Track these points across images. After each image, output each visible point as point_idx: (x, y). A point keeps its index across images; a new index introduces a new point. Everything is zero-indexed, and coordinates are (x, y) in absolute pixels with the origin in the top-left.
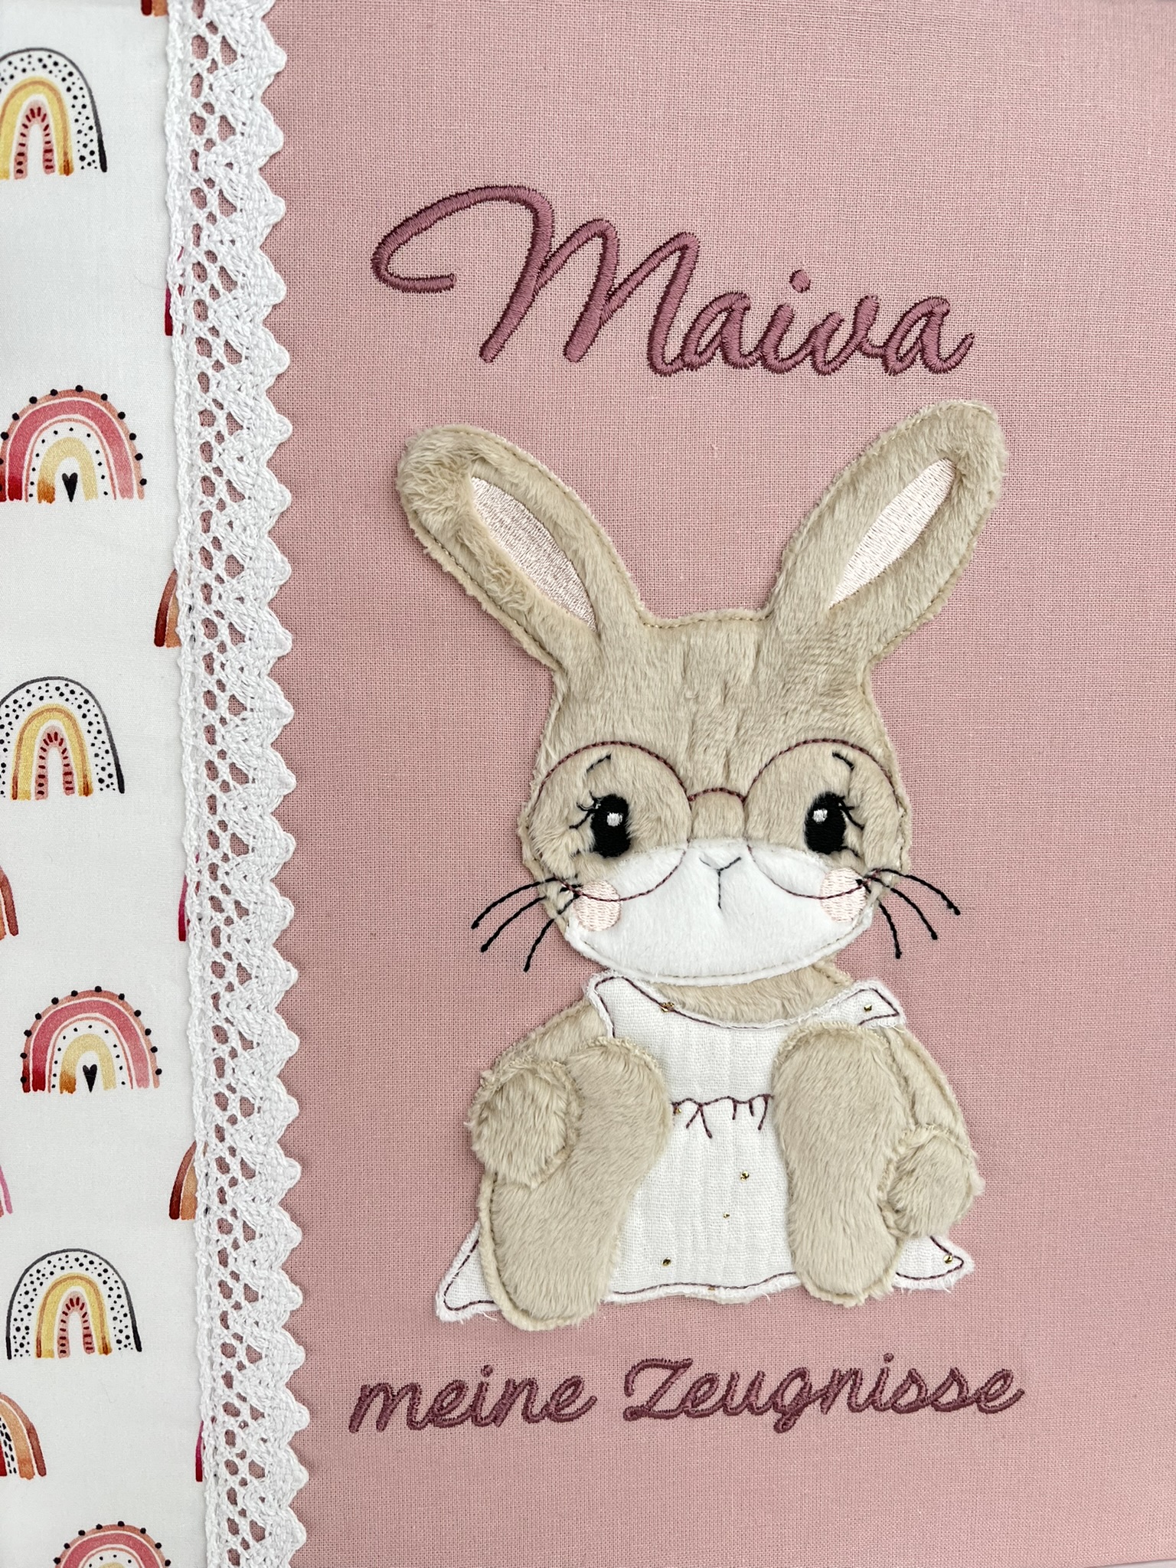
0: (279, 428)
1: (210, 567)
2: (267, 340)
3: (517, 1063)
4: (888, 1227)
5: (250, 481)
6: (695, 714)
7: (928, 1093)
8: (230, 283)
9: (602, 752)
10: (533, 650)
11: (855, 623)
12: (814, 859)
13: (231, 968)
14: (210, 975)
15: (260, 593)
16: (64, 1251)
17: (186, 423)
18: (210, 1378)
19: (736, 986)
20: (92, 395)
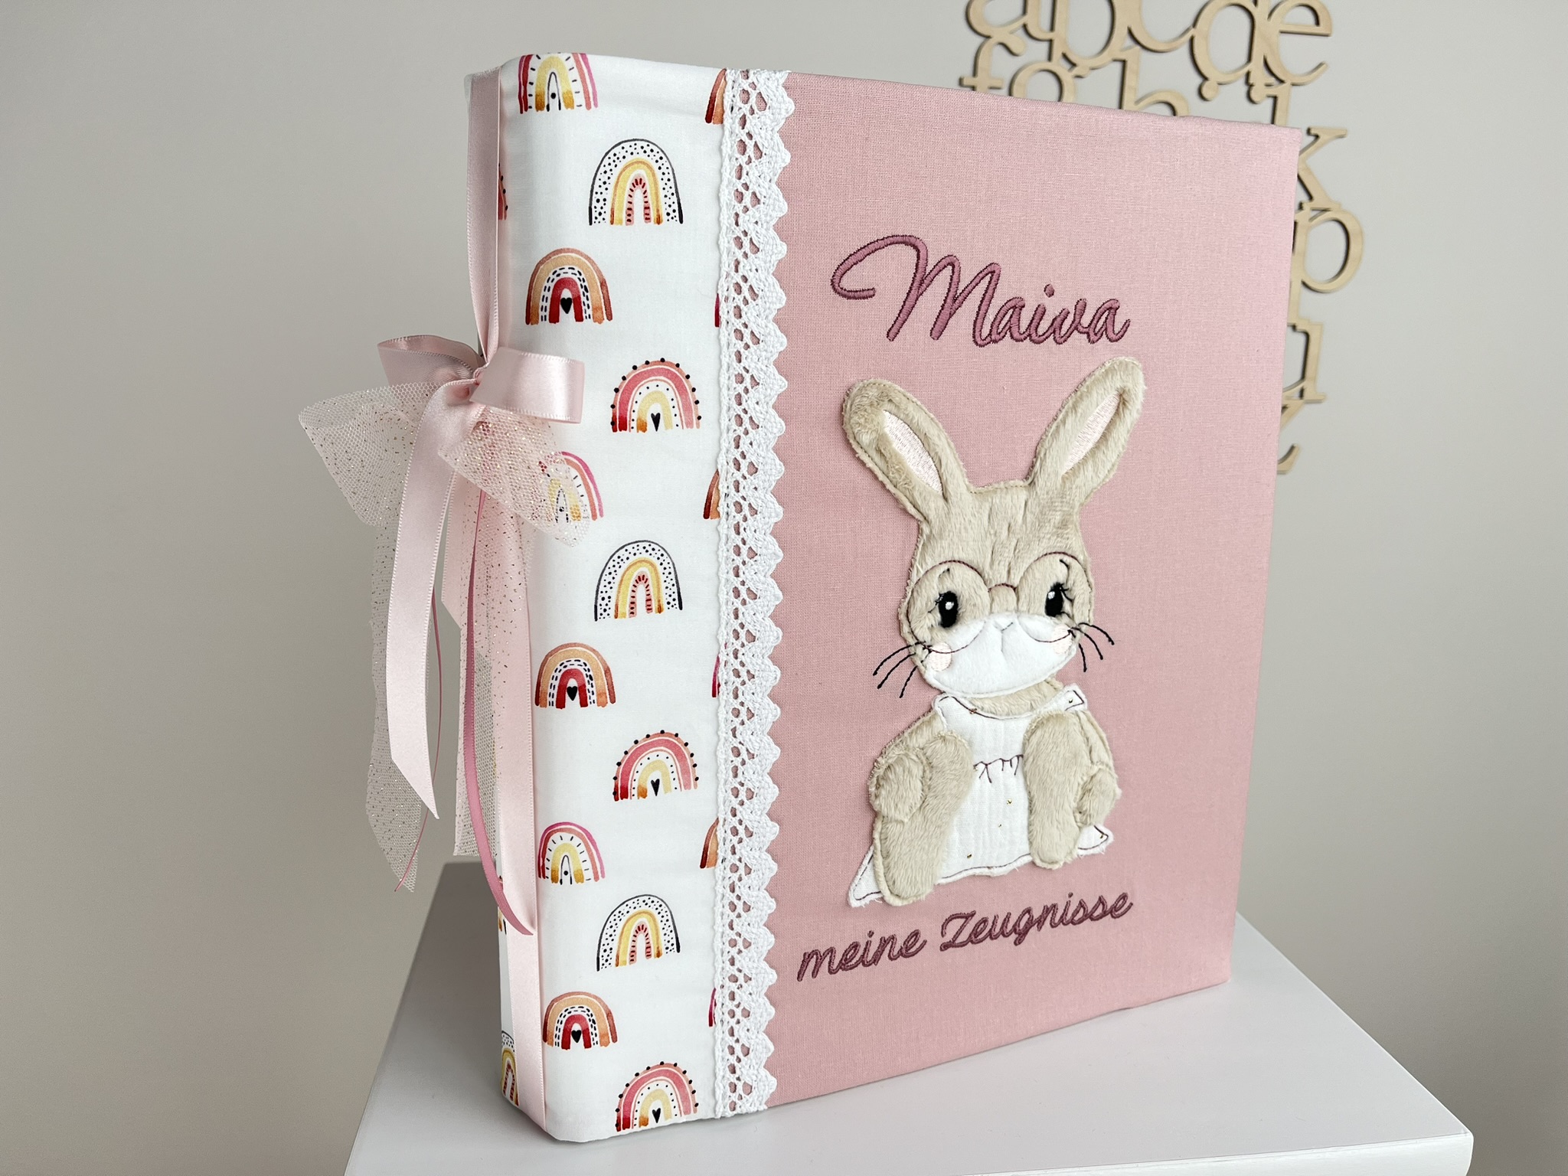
0: (778, 384)
1: (739, 469)
2: (775, 330)
3: (897, 751)
4: (1076, 822)
5: (762, 416)
6: (994, 544)
7: (1099, 747)
8: (755, 296)
9: (945, 567)
10: (912, 511)
11: (1074, 486)
12: (1048, 620)
13: (743, 710)
14: (731, 717)
15: (767, 485)
16: (636, 897)
17: (726, 382)
18: (723, 962)
19: (1007, 696)
20: (670, 364)
